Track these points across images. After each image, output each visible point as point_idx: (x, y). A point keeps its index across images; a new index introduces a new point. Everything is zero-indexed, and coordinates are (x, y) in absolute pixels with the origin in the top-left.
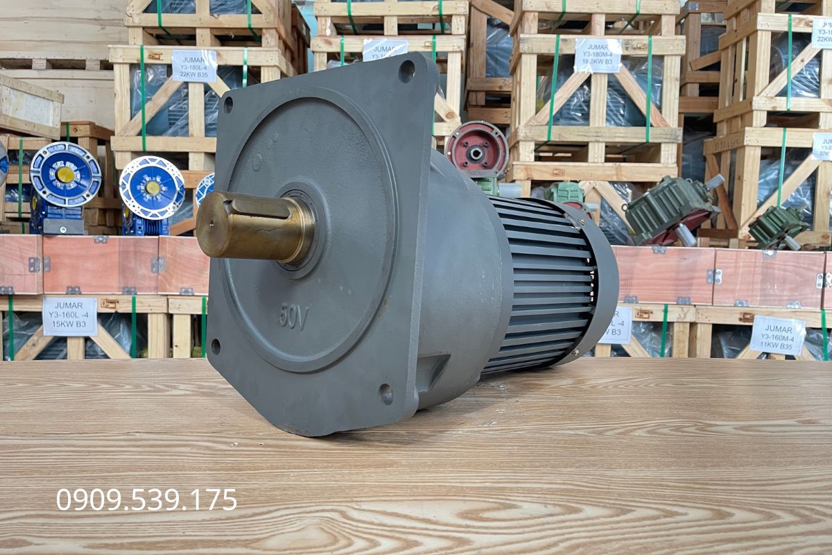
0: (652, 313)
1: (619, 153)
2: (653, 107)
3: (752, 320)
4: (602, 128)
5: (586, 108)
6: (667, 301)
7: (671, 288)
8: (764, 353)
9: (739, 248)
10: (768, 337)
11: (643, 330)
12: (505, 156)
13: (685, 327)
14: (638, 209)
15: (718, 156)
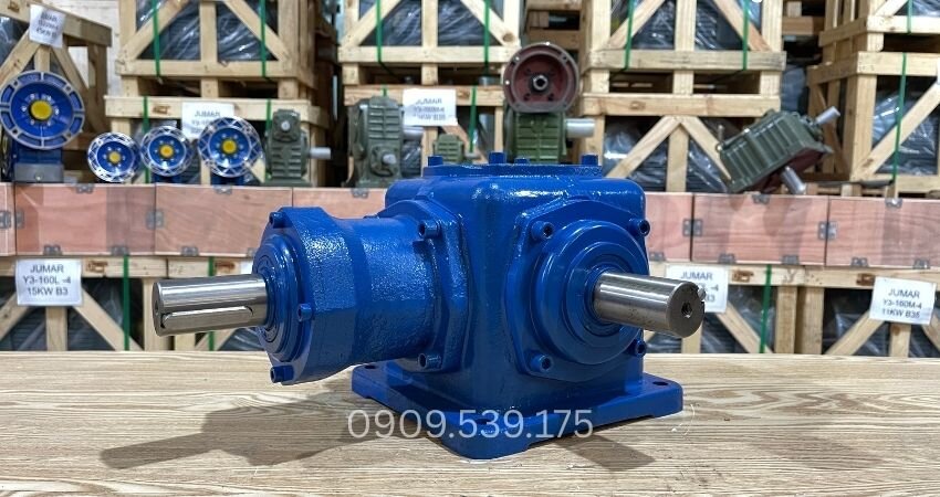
0: (752, 274)
1: (710, 82)
2: (751, 28)
3: (872, 282)
4: (690, 52)
5: (670, 29)
6: (769, 260)
7: (775, 244)
8: (886, 323)
9: (853, 195)
10: (891, 303)
11: (741, 296)
12: (574, 86)
13: (791, 292)
14: (735, 150)
15: (825, 87)
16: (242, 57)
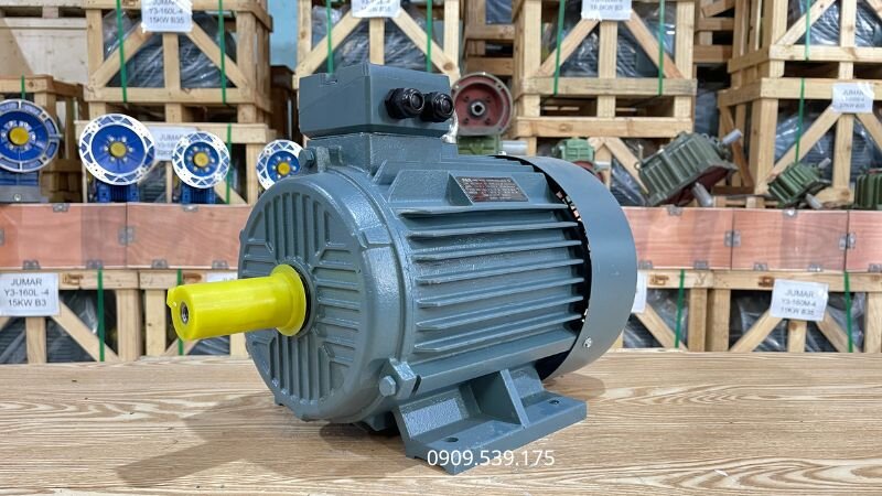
0: (667, 278)
1: (631, 106)
2: (666, 57)
3: (772, 284)
4: (611, 80)
5: (594, 58)
6: (682, 265)
7: (686, 251)
8: (784, 319)
9: (757, 207)
10: (789, 302)
11: (658, 297)
12: (508, 112)
13: (702, 293)
14: (652, 168)
15: (733, 109)
16: (204, 85)
